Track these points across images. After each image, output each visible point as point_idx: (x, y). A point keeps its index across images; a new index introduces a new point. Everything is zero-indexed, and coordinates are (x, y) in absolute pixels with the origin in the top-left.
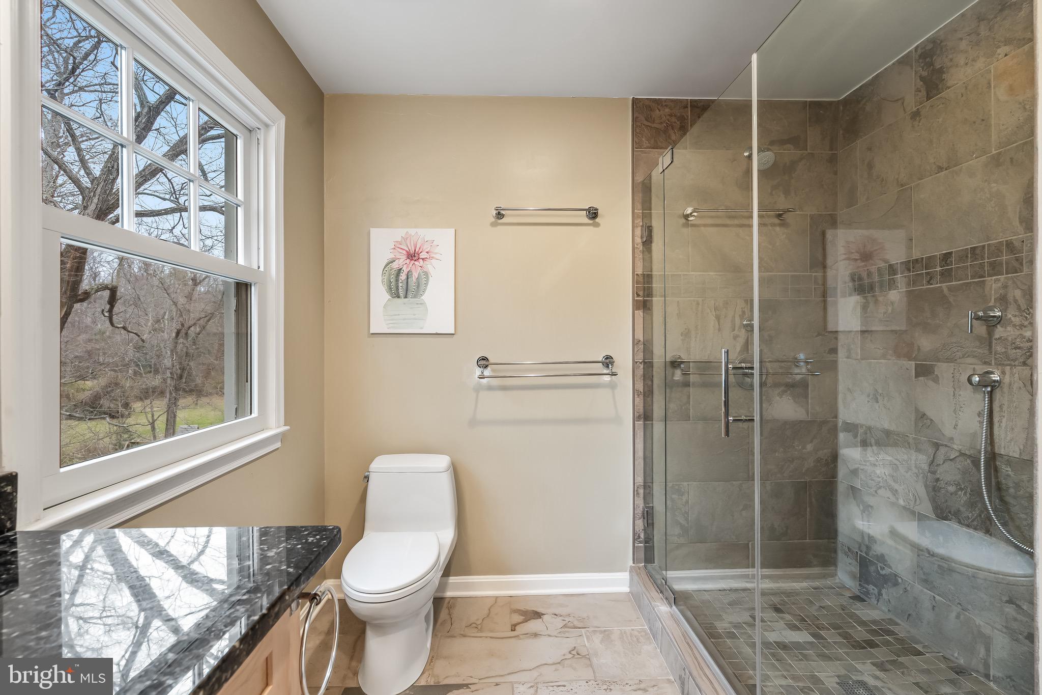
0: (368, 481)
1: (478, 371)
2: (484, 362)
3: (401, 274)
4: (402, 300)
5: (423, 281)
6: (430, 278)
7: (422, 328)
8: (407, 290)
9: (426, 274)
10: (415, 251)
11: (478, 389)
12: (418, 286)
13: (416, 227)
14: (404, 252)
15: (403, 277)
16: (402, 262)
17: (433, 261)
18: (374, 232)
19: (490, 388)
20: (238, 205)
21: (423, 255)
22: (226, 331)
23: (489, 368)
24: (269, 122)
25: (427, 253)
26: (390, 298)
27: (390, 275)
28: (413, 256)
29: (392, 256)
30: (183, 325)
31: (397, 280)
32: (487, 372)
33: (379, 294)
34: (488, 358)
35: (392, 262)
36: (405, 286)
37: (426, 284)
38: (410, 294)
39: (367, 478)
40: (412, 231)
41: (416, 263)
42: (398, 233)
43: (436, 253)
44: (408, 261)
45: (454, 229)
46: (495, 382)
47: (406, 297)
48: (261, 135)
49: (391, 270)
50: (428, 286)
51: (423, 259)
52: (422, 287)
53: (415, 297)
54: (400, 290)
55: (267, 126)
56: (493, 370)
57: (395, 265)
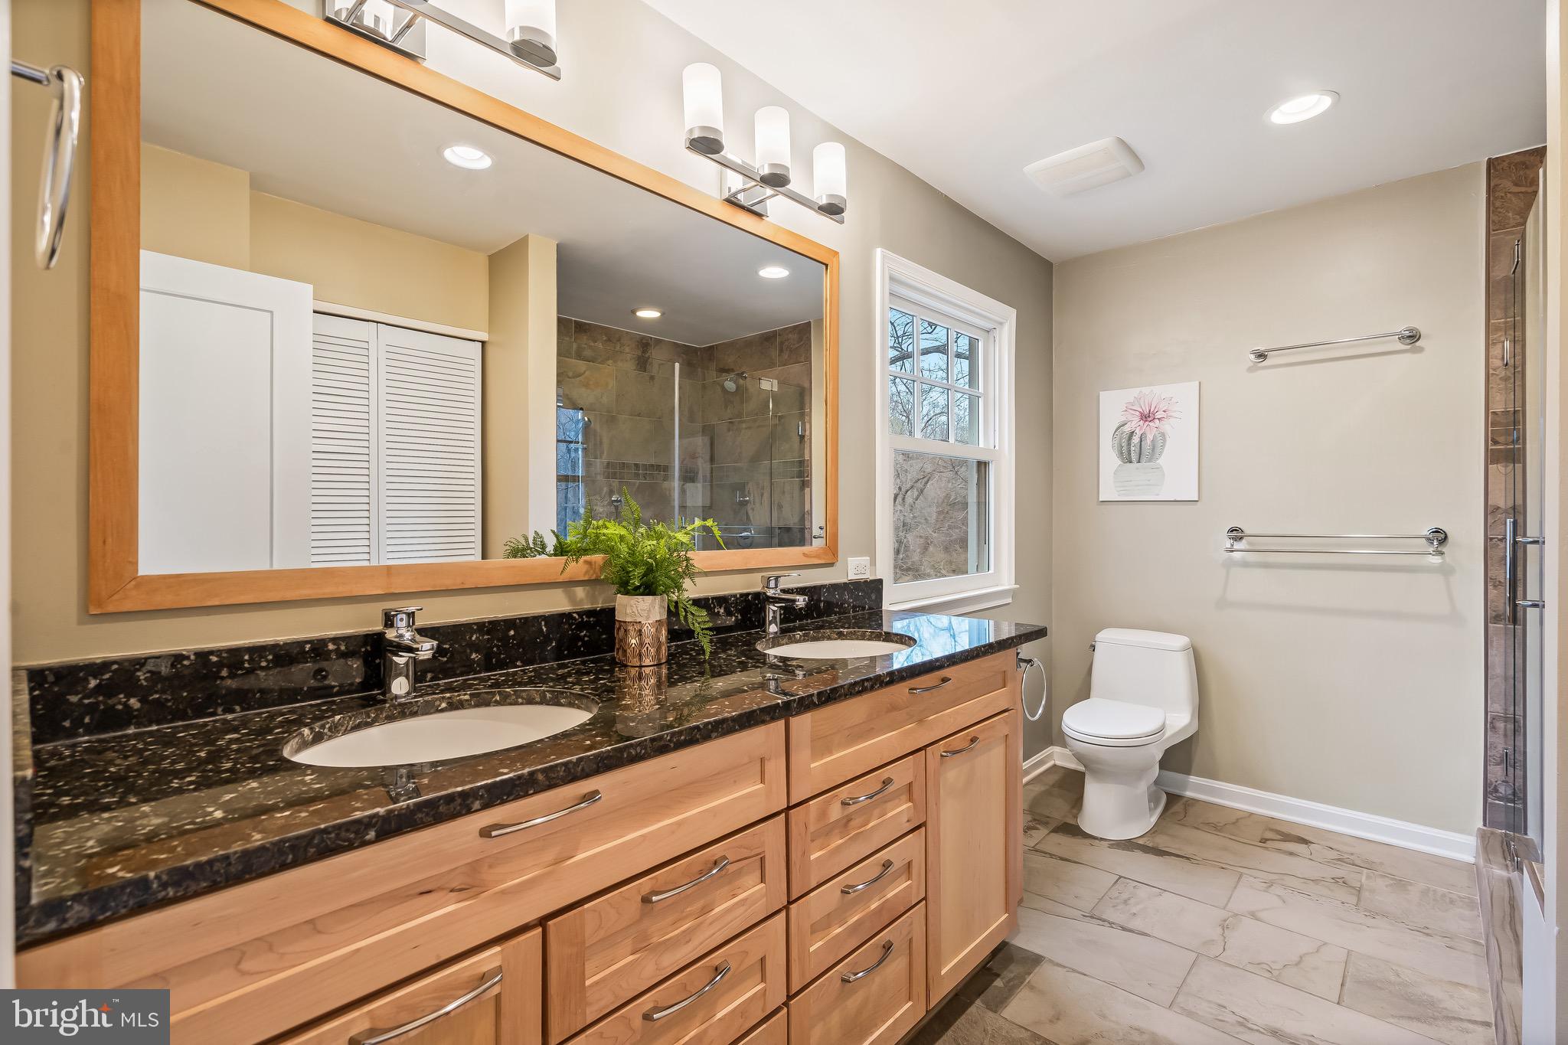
0: (1094, 650)
1: (1228, 544)
2: (1236, 534)
3: (1134, 438)
4: (1135, 465)
5: (1159, 443)
6: (1168, 439)
7: (1158, 495)
8: (1140, 454)
9: (1163, 435)
10: (1150, 411)
11: (1229, 565)
12: (1153, 449)
13: (1151, 385)
14: (1138, 413)
15: (1136, 440)
16: (1134, 424)
17: (1172, 420)
18: (1103, 395)
19: (1245, 564)
20: (979, 397)
21: (1158, 415)
22: (969, 501)
23: (1244, 541)
24: (1002, 320)
25: (1164, 411)
26: (1122, 463)
27: (1121, 439)
28: (1146, 417)
29: (1123, 419)
30: (900, 489)
31: (1129, 444)
32: (1238, 546)
33: (1109, 459)
34: (1241, 528)
35: (1123, 425)
36: (1138, 450)
37: (1163, 446)
38: (1144, 458)
39: (1093, 648)
40: (1146, 390)
41: (1151, 424)
42: (1129, 395)
43: (1175, 411)
44: (1142, 422)
45: (1197, 383)
46: (1252, 557)
47: (1139, 462)
48: (997, 333)
49: (1122, 434)
50: (1166, 449)
51: (1159, 419)
52: (1158, 450)
53: (1150, 460)
54: (1132, 455)
55: (1001, 324)
56: (1249, 543)
57: (1127, 429)
